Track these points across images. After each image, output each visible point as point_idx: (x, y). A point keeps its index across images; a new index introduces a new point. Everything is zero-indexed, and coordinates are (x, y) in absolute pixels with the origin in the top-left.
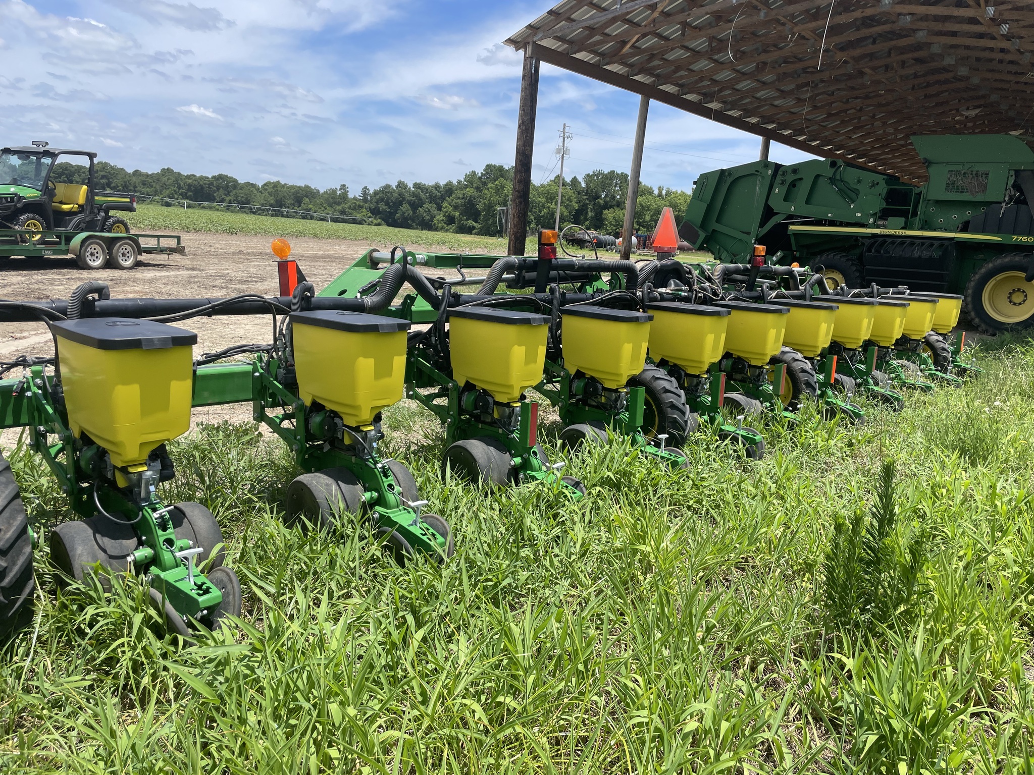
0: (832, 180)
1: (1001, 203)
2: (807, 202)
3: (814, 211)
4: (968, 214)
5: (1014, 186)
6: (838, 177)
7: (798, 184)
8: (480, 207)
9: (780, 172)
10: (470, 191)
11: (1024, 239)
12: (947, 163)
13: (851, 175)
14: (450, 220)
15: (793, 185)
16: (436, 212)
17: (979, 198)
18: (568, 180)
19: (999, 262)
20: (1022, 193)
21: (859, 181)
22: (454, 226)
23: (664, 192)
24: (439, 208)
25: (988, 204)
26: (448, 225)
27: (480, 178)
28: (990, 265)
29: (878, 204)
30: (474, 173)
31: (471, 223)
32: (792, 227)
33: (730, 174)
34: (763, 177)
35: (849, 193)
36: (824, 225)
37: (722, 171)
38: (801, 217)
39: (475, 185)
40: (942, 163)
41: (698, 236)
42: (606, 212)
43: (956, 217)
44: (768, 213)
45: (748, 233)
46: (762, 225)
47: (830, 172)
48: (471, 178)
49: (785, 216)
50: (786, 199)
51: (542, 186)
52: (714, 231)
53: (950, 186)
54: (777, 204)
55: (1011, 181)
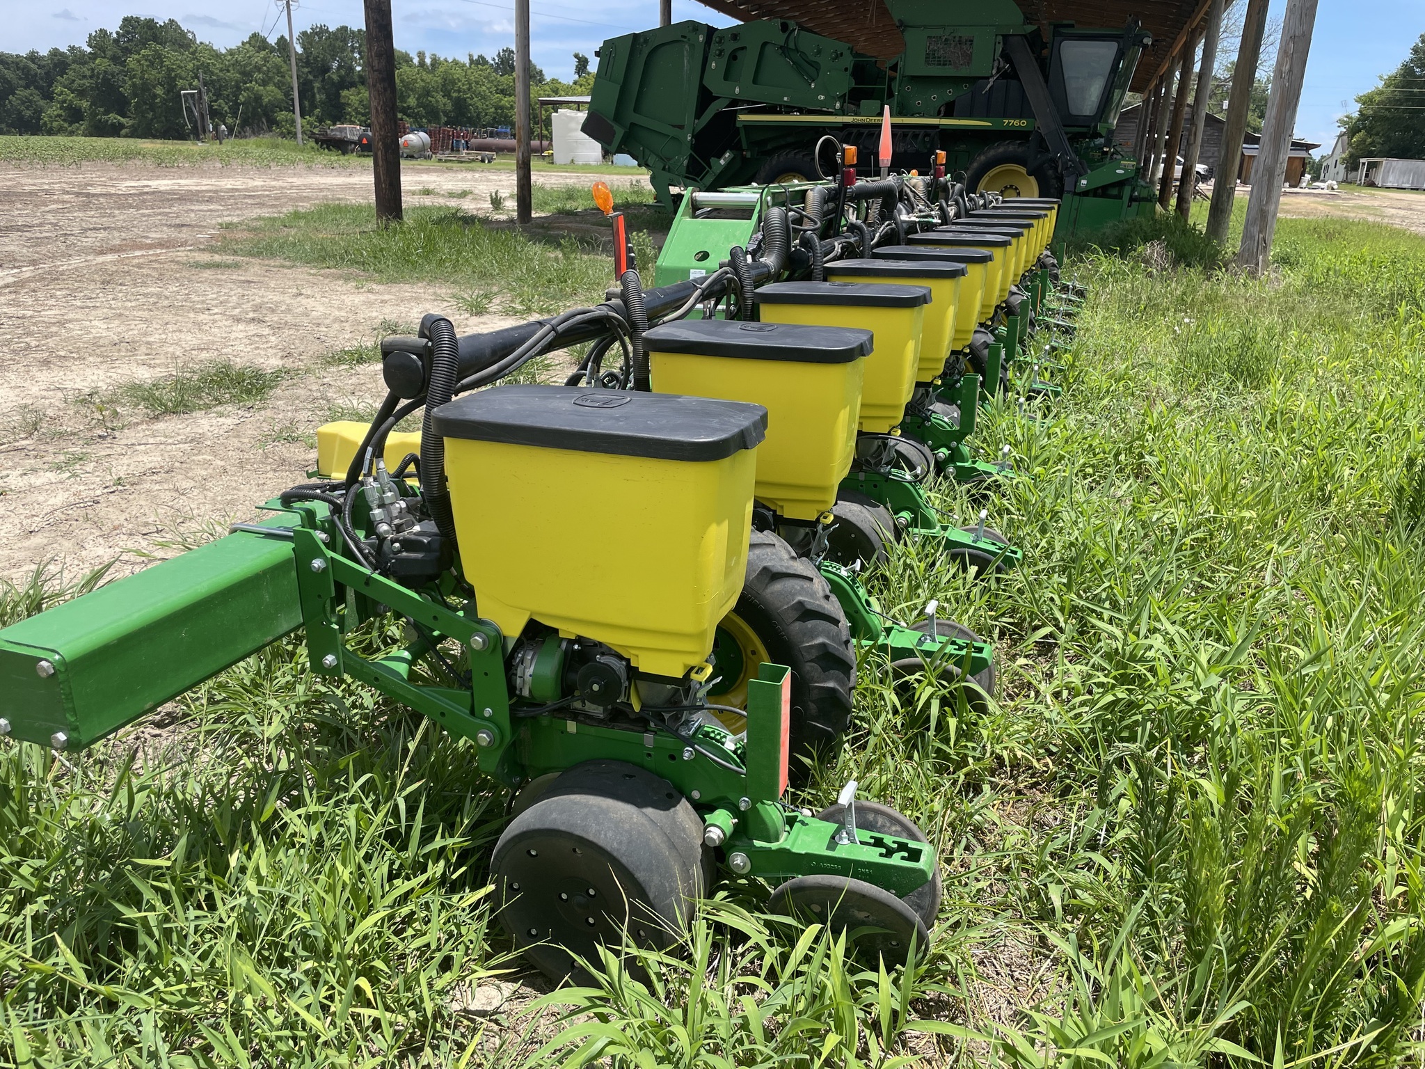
0: (784, 50)
1: (988, 78)
2: (755, 81)
3: (765, 94)
4: (949, 93)
5: (1002, 56)
6: (792, 45)
7: (739, 54)
8: (126, 90)
9: (715, 38)
10: (102, 64)
11: (1016, 123)
12: (925, 27)
13: (808, 43)
14: (74, 115)
15: (733, 57)
16: (42, 103)
17: (964, 72)
18: (272, 40)
19: (992, 153)
20: (1012, 65)
21: (819, 52)
22: (84, 125)
23: (428, 61)
24: (48, 96)
25: (972, 80)
26: (71, 124)
27: (116, 41)
28: (983, 158)
29: (846, 83)
30: (103, 33)
31: (114, 117)
32: (742, 117)
33: (646, 41)
34: (692, 46)
35: (807, 68)
36: (780, 113)
37: (635, 37)
38: (748, 103)
39: (109, 53)
40: (919, 27)
41: (614, 133)
42: (344, 93)
43: (936, 97)
44: (705, 97)
45: (681, 127)
46: (699, 113)
47: (780, 38)
48: (100, 40)
49: (727, 102)
50: (726, 77)
51: (231, 52)
52: (633, 124)
53: (930, 58)
54: (716, 85)
55: (1000, 48)
